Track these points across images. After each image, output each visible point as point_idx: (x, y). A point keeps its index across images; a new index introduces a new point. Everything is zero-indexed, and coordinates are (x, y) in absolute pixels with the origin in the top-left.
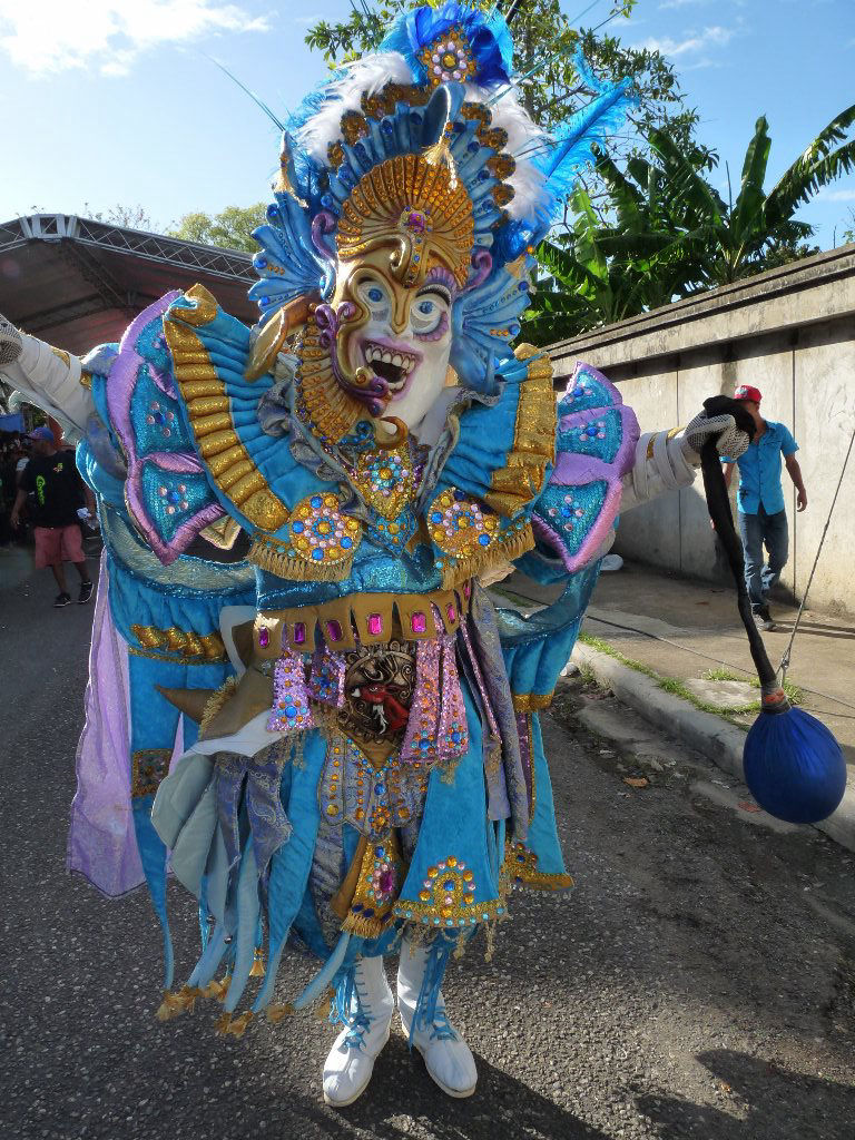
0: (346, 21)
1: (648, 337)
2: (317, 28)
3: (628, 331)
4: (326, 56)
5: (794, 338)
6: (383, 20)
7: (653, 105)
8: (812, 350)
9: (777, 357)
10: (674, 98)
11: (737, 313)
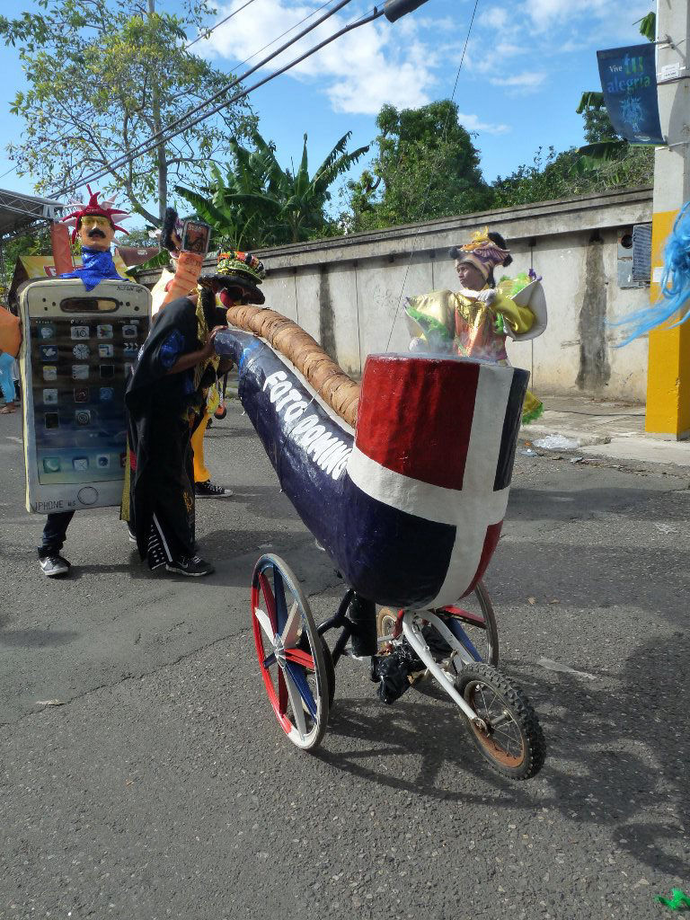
0: (21, 18)
1: (279, 258)
3: (267, 254)
4: (7, 42)
5: (355, 264)
6: (46, 21)
7: (237, 108)
8: (365, 271)
9: (348, 272)
10: (247, 106)
11: (330, 251)
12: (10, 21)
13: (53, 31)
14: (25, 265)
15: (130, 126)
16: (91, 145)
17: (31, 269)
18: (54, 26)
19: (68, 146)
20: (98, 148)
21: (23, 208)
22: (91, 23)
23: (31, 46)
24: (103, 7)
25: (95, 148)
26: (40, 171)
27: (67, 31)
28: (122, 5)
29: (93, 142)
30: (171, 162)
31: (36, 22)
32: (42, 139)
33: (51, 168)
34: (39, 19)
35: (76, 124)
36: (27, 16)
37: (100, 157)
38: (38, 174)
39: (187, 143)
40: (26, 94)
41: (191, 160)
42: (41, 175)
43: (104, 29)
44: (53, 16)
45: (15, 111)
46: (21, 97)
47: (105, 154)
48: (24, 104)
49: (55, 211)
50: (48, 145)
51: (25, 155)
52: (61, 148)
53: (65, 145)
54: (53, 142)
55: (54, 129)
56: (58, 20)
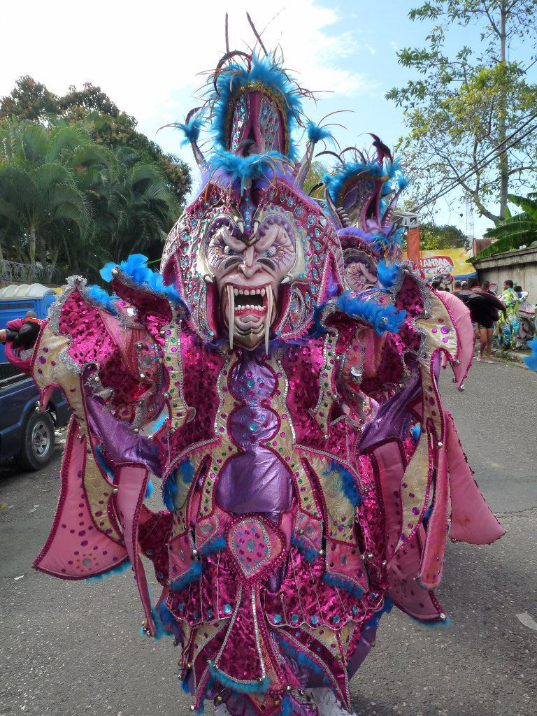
0: (406, 86)
2: (392, 91)
4: (397, 105)
6: (425, 85)
12: (399, 90)
13: (430, 89)
15: (478, 148)
16: (449, 168)
18: (430, 86)
19: (431, 171)
20: (454, 170)
22: (457, 78)
23: (413, 104)
24: (466, 64)
25: (452, 169)
26: (410, 191)
27: (440, 87)
28: (481, 60)
29: (450, 165)
30: (513, 172)
31: (418, 87)
32: (412, 169)
33: (419, 188)
34: (419, 83)
35: (438, 154)
36: (411, 83)
37: (456, 176)
39: (528, 155)
41: (530, 168)
43: (466, 80)
44: (429, 80)
46: (401, 140)
47: (459, 173)
48: (403, 145)
49: (411, 221)
50: (417, 172)
52: (426, 173)
53: (429, 170)
54: (421, 169)
55: (422, 160)
56: (433, 82)
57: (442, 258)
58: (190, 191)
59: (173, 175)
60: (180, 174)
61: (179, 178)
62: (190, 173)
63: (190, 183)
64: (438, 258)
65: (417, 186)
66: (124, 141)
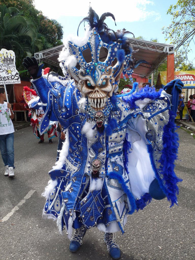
14: (161, 75)
17: (163, 76)
21: (156, 49)
33: (179, 35)
35: (193, 15)
38: (173, 38)
40: (173, 6)
42: (174, 38)
45: (168, 13)
46: (171, 7)
50: (179, 26)
51: (169, 32)
54: (181, 24)
57: (190, 75)
58: (62, 39)
59: (49, 28)
60: (54, 28)
61: (53, 30)
62: (63, 29)
63: (62, 35)
64: (187, 75)
65: (178, 34)
66: (15, 5)
